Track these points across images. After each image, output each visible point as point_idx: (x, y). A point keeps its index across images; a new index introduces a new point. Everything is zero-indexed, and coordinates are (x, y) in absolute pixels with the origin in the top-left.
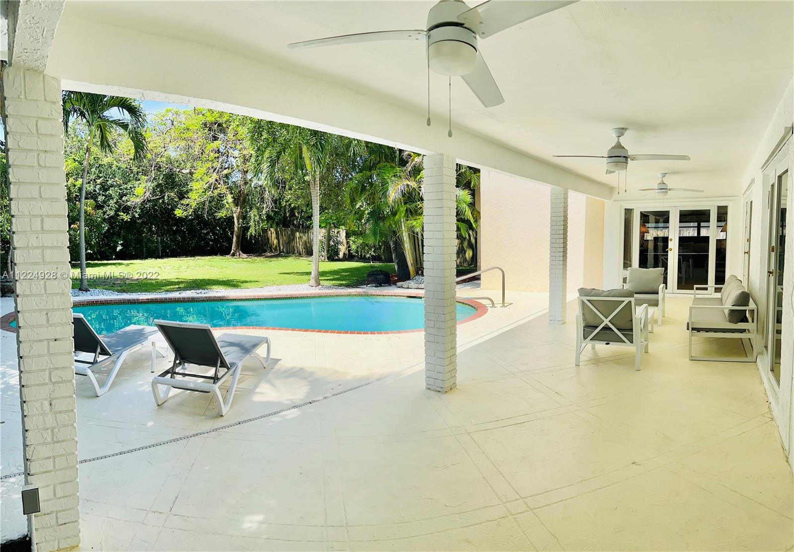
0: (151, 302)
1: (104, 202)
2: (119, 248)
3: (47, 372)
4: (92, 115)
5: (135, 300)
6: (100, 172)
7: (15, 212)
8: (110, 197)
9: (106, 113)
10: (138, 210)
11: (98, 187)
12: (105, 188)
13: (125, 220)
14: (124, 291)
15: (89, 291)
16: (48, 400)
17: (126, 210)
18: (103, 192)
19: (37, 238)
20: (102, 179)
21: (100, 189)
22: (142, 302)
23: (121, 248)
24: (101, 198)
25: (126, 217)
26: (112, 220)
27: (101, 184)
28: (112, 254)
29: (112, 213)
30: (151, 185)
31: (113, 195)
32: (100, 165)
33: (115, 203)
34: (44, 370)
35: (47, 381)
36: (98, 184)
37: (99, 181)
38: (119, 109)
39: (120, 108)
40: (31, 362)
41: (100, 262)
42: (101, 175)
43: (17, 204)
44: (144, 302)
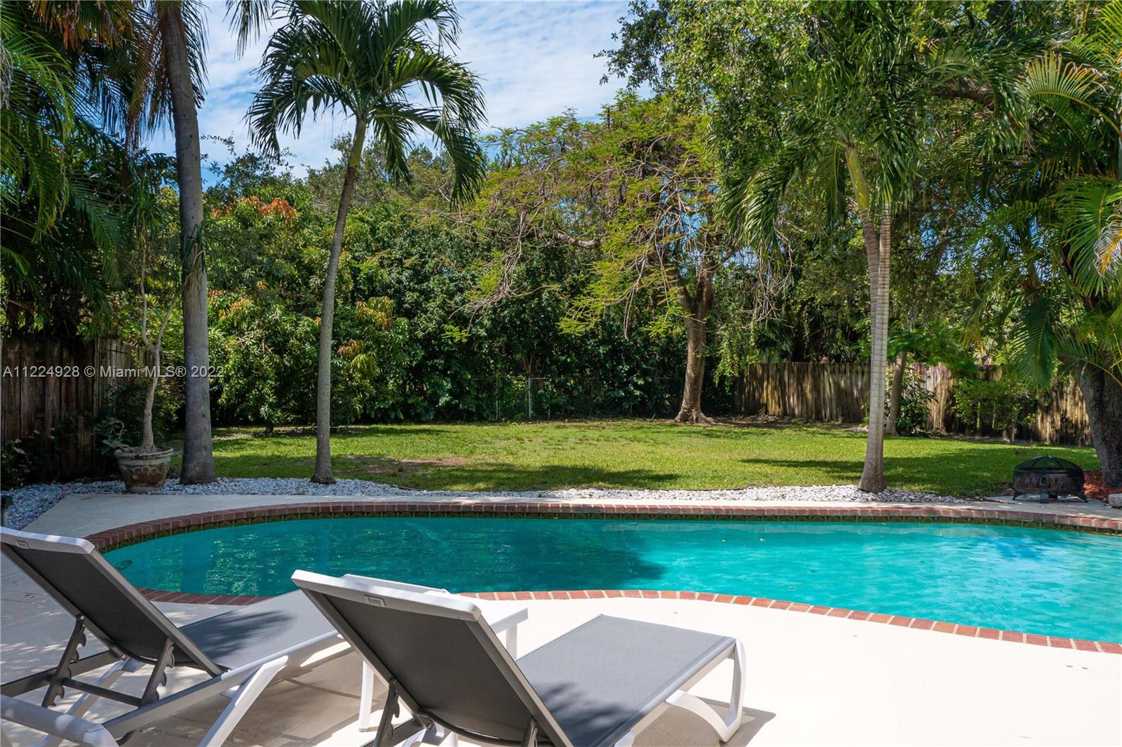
2: (443, 400)
4: (363, 96)
9: (396, 96)
10: (486, 322)
11: (407, 273)
13: (456, 341)
14: (418, 487)
20: (413, 258)
23: (448, 399)
25: (457, 334)
38: (425, 86)
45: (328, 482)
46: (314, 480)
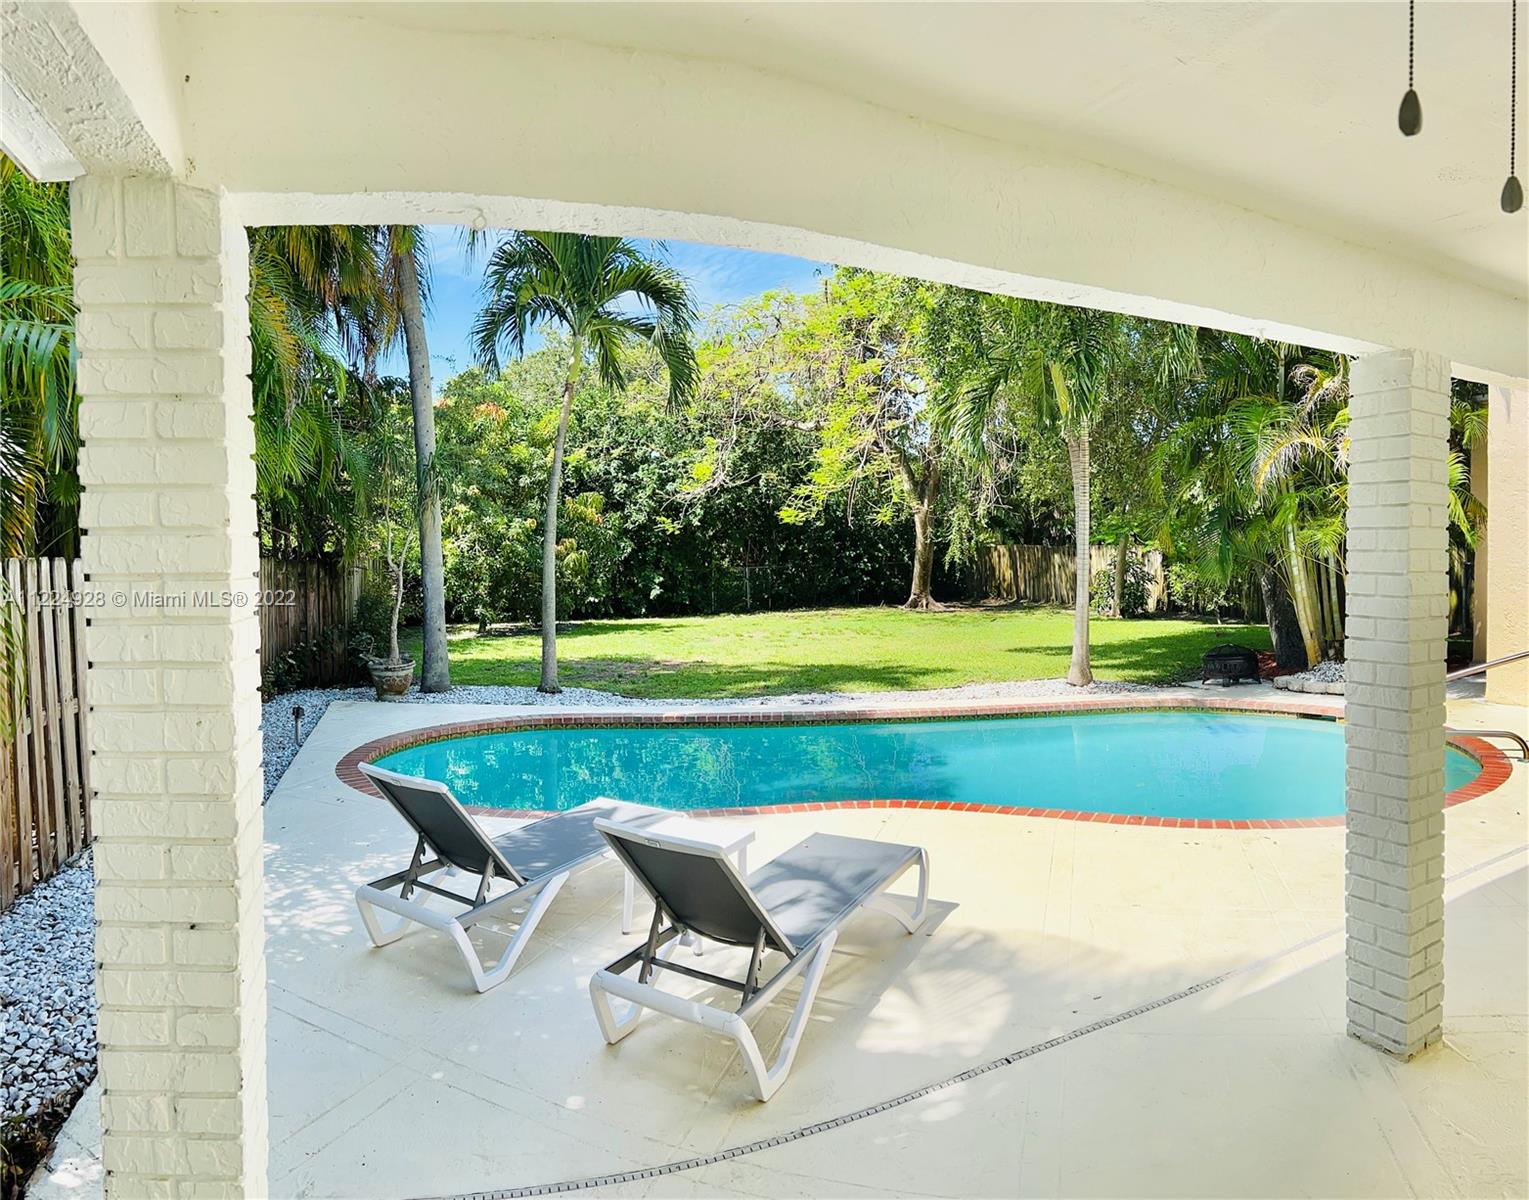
0: (688, 724)
1: (627, 495)
2: (655, 592)
3: (166, 1017)
4: (580, 311)
5: (651, 718)
6: (621, 432)
7: (91, 568)
8: (637, 485)
9: (611, 306)
10: (698, 511)
11: (615, 464)
12: (628, 466)
13: (668, 533)
14: (638, 695)
15: (561, 692)
16: (169, 1095)
17: (674, 510)
18: (624, 474)
19: (146, 637)
20: (623, 447)
21: (619, 468)
22: (668, 724)
23: (658, 592)
24: (619, 488)
25: (670, 526)
26: (641, 534)
27: (621, 458)
28: (639, 605)
29: (641, 518)
30: (730, 457)
31: (645, 479)
32: (620, 418)
33: (650, 497)
34: (160, 1010)
35: (165, 1040)
36: (615, 458)
37: (616, 453)
38: (639, 296)
39: (642, 294)
40: (122, 984)
41: (612, 622)
42: (621, 439)
43: (95, 545)
44: (673, 724)
45: (554, 691)
46: (540, 689)
